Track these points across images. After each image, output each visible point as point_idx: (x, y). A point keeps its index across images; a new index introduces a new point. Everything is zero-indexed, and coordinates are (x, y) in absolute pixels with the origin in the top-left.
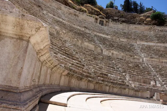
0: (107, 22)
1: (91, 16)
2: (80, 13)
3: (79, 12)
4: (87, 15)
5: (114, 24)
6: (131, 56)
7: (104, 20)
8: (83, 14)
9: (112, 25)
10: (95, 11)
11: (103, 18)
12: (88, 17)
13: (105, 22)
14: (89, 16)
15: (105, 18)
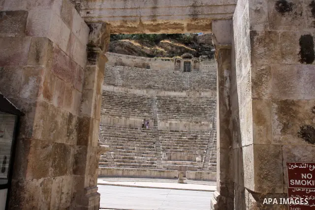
0: (195, 62)
1: (169, 60)
2: (150, 60)
3: (150, 58)
4: (163, 60)
5: (207, 64)
6: (197, 123)
7: (190, 60)
8: (156, 59)
9: (203, 65)
10: (177, 48)
11: (190, 58)
12: (164, 62)
13: (192, 63)
14: (166, 60)
15: (193, 56)
